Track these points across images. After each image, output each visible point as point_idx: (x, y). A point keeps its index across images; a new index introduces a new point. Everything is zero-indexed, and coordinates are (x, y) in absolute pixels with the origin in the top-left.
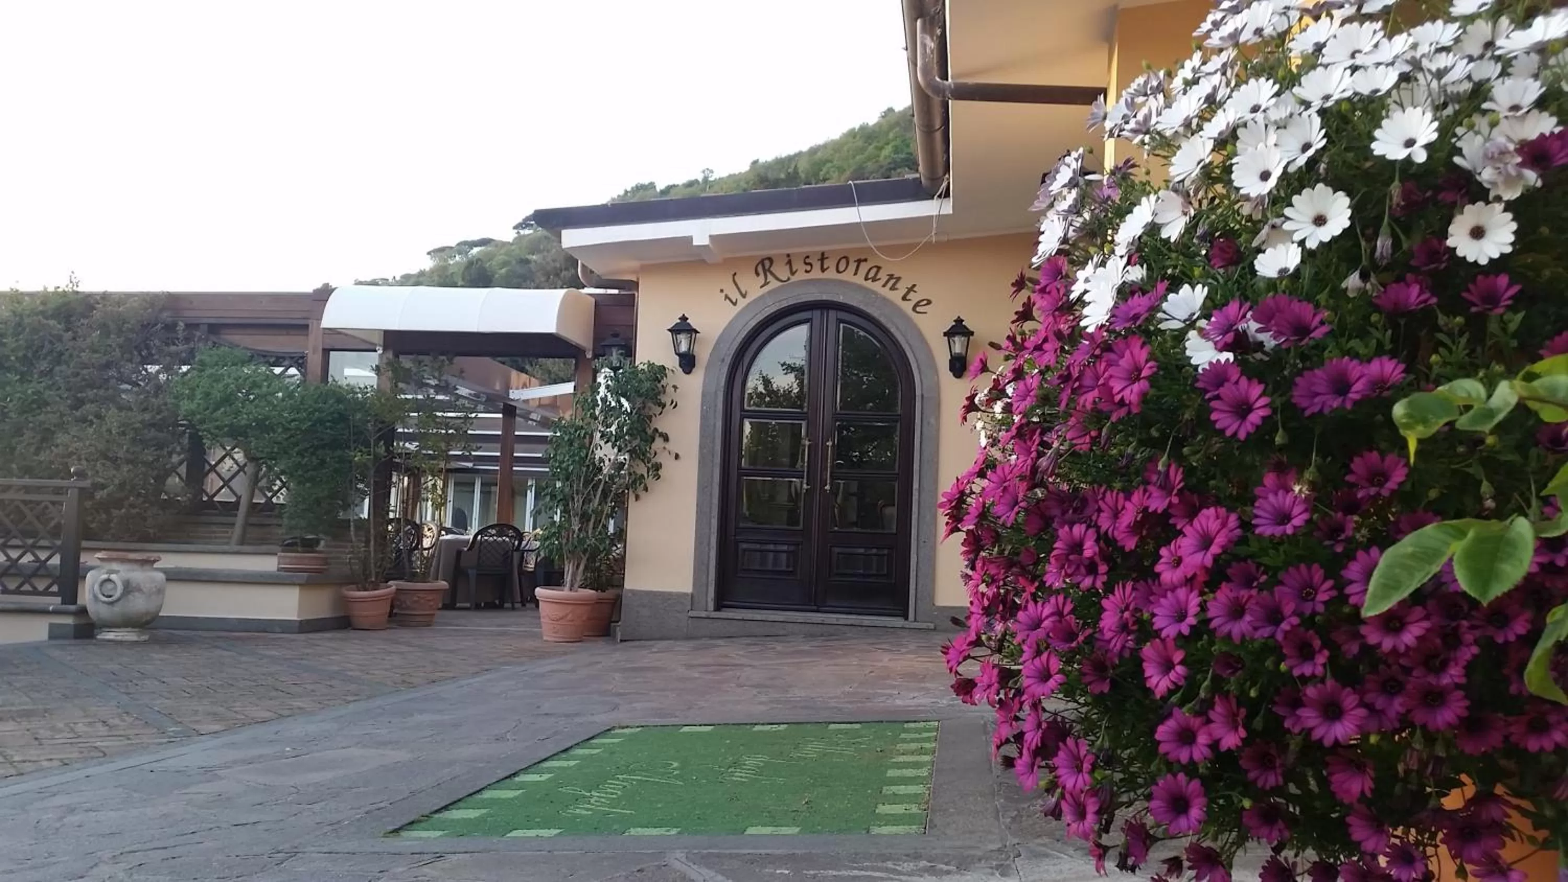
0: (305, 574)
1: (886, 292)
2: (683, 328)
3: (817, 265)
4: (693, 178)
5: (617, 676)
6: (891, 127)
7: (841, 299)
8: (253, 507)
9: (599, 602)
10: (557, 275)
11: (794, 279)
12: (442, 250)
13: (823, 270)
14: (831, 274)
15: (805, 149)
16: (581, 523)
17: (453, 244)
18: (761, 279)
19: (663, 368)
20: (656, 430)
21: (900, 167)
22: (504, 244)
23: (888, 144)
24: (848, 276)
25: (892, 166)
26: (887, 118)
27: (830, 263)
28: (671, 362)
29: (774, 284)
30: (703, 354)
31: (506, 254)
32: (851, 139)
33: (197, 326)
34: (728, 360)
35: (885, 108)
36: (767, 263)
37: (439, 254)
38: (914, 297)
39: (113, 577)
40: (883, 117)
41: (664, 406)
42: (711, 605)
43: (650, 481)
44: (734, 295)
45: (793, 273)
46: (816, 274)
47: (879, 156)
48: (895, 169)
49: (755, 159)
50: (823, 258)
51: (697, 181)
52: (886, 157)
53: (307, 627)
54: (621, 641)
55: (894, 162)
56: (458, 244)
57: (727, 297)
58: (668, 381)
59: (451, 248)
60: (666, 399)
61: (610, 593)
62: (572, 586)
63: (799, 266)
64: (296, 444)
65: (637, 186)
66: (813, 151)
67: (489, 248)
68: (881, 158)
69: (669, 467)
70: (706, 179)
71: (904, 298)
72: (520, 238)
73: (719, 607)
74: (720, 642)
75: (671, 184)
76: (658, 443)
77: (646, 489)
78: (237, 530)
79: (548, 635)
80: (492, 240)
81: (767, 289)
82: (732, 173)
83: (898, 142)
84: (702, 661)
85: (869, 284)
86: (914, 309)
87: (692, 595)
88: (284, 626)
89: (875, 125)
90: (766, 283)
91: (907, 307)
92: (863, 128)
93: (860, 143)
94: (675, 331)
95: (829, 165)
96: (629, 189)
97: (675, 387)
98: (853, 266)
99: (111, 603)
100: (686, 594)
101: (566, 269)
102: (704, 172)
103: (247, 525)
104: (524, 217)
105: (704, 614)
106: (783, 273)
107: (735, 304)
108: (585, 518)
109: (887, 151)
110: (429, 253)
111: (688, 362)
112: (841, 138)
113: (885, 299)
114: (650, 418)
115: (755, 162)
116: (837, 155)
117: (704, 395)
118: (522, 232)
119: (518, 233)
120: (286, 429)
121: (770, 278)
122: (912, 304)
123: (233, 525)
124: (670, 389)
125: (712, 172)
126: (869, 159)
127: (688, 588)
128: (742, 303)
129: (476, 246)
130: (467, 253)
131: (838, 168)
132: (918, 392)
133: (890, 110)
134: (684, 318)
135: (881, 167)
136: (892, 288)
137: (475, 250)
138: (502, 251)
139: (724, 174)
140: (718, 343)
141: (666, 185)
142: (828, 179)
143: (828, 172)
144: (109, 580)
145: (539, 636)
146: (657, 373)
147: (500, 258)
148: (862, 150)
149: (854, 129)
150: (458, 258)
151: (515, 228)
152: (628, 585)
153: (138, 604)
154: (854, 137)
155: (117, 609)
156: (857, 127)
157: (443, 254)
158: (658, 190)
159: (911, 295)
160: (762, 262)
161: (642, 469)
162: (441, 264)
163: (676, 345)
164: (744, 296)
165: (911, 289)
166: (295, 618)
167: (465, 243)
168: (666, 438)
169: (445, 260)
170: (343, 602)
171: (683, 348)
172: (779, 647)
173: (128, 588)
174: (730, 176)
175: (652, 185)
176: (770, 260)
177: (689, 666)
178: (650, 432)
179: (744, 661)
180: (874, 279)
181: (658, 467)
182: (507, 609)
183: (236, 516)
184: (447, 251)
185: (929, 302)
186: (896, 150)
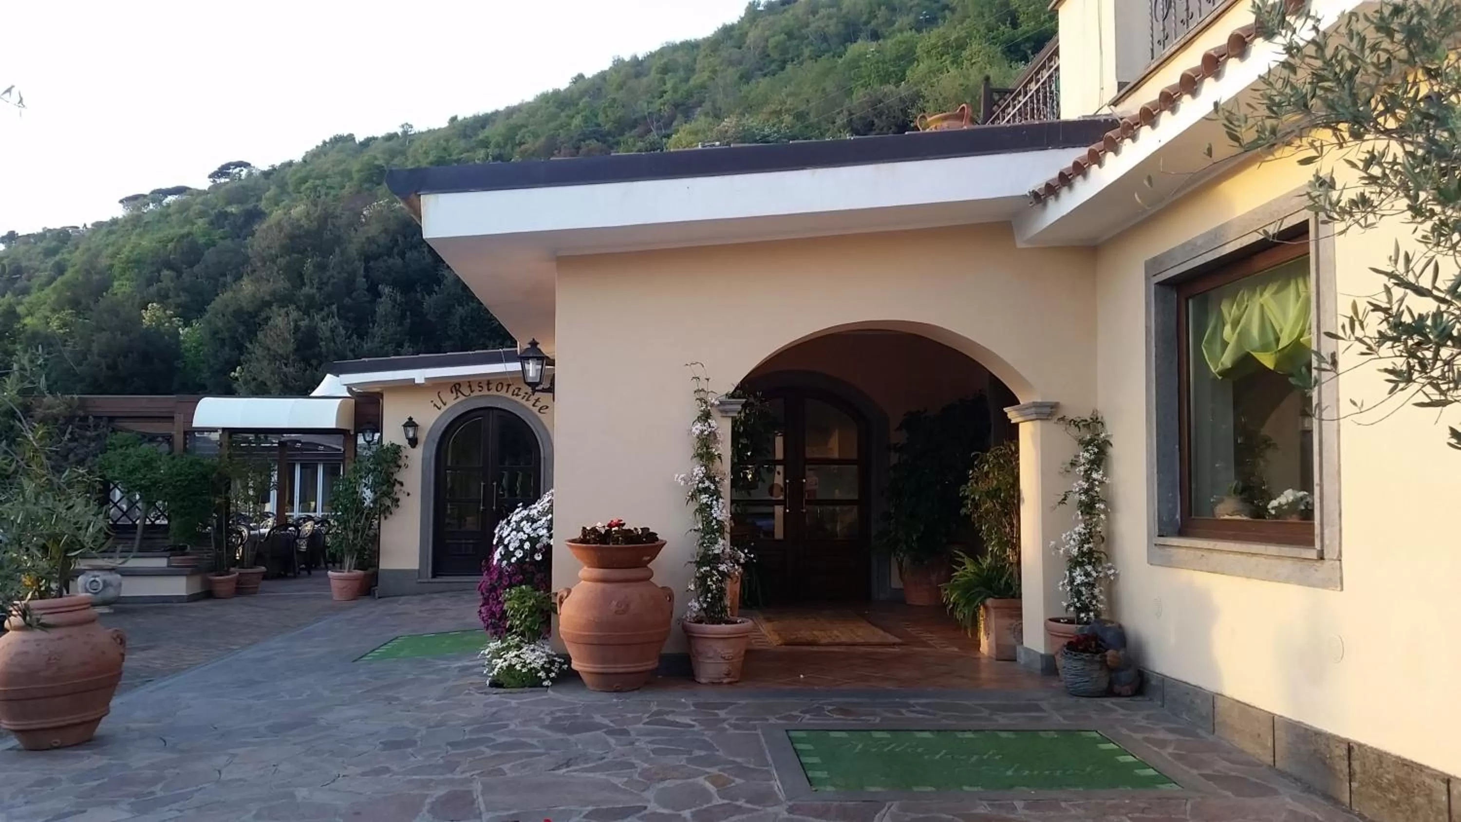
0: (189, 569)
1: (524, 402)
2: (410, 424)
3: (485, 388)
4: (392, 131)
5: (388, 618)
6: (582, 95)
7: (499, 406)
8: (146, 527)
9: (365, 576)
10: (274, 261)
11: (473, 395)
12: (135, 198)
13: (489, 390)
14: (493, 392)
15: (501, 108)
16: (354, 533)
17: (146, 191)
18: (455, 394)
19: (399, 447)
20: (396, 480)
21: (589, 138)
22: (200, 193)
23: (578, 113)
24: (503, 393)
25: (582, 137)
26: (578, 84)
27: (492, 386)
28: (404, 442)
29: (462, 398)
30: (422, 437)
31: (202, 204)
32: (544, 104)
33: (101, 418)
34: (437, 440)
35: (575, 75)
36: (457, 386)
37: (132, 202)
38: (539, 405)
39: (97, 579)
40: (574, 83)
41: (400, 467)
42: (430, 575)
43: (393, 509)
44: (440, 404)
45: (472, 392)
46: (485, 392)
47: (569, 125)
48: (584, 141)
49: (453, 115)
50: (489, 383)
51: (396, 134)
52: (576, 126)
53: (192, 598)
54: (379, 598)
55: (584, 134)
56: (153, 192)
57: (435, 405)
58: (403, 454)
59: (144, 196)
60: (401, 463)
61: (371, 570)
62: (349, 568)
63: (476, 388)
64: (180, 494)
65: (335, 138)
66: (511, 112)
67: (184, 197)
68: (573, 127)
69: (404, 500)
70: (405, 133)
71: (534, 405)
72: (215, 187)
73: (434, 576)
74: (436, 596)
75: (370, 136)
76: (397, 487)
77: (391, 513)
78: (137, 542)
79: (336, 596)
80: (189, 189)
81: (458, 400)
82: (431, 128)
83: (587, 112)
84: (428, 608)
85: (514, 398)
86: (539, 411)
87: (419, 570)
88: (179, 599)
89: (565, 90)
90: (457, 397)
91: (535, 410)
92: (556, 93)
93: (553, 109)
94: (405, 426)
95: (524, 130)
96: (327, 140)
97: (407, 457)
98: (505, 388)
99: (96, 593)
100: (414, 571)
101: (281, 256)
102: (403, 126)
103: (143, 539)
104: (219, 166)
105: (426, 580)
106: (467, 392)
107: (439, 409)
108: (356, 531)
109: (577, 121)
110: (121, 201)
111: (413, 442)
112: (535, 100)
113: (523, 406)
114: (392, 474)
115: (454, 119)
116: (531, 119)
117: (423, 459)
118: (218, 181)
119: (214, 181)
120: (174, 487)
121: (459, 394)
122: (538, 408)
123: (134, 539)
124: (404, 458)
125: (411, 127)
126: (561, 127)
127: (417, 567)
128: (444, 408)
129: (170, 194)
130: (161, 201)
131: (533, 133)
132: (542, 455)
133: (581, 76)
134: (410, 419)
135: (572, 138)
136: (527, 400)
137: (170, 199)
138: (199, 200)
139: (424, 129)
140: (430, 431)
141: (366, 137)
142: (524, 143)
143: (523, 137)
144: (94, 581)
145: (330, 598)
146: (396, 450)
147: (197, 208)
148: (555, 116)
149: (547, 94)
150: (151, 206)
151: (210, 177)
152: (381, 567)
153: (111, 593)
154: (548, 102)
155: (99, 596)
156: (551, 91)
157: (136, 202)
158: (357, 142)
159: (538, 403)
160: (455, 386)
161: (388, 502)
162: (135, 213)
163: (406, 434)
164: (445, 404)
165: (537, 400)
166: (184, 594)
167: (159, 191)
168: (402, 484)
169: (139, 209)
170: (207, 583)
171: (411, 435)
172: (466, 597)
173: (106, 584)
174: (429, 131)
175: (351, 137)
176: (459, 384)
177: (422, 611)
178: (392, 481)
179: (449, 607)
180: (517, 395)
181: (398, 500)
182: (291, 578)
183: (135, 533)
184: (140, 200)
185: (547, 407)
186: (586, 120)
